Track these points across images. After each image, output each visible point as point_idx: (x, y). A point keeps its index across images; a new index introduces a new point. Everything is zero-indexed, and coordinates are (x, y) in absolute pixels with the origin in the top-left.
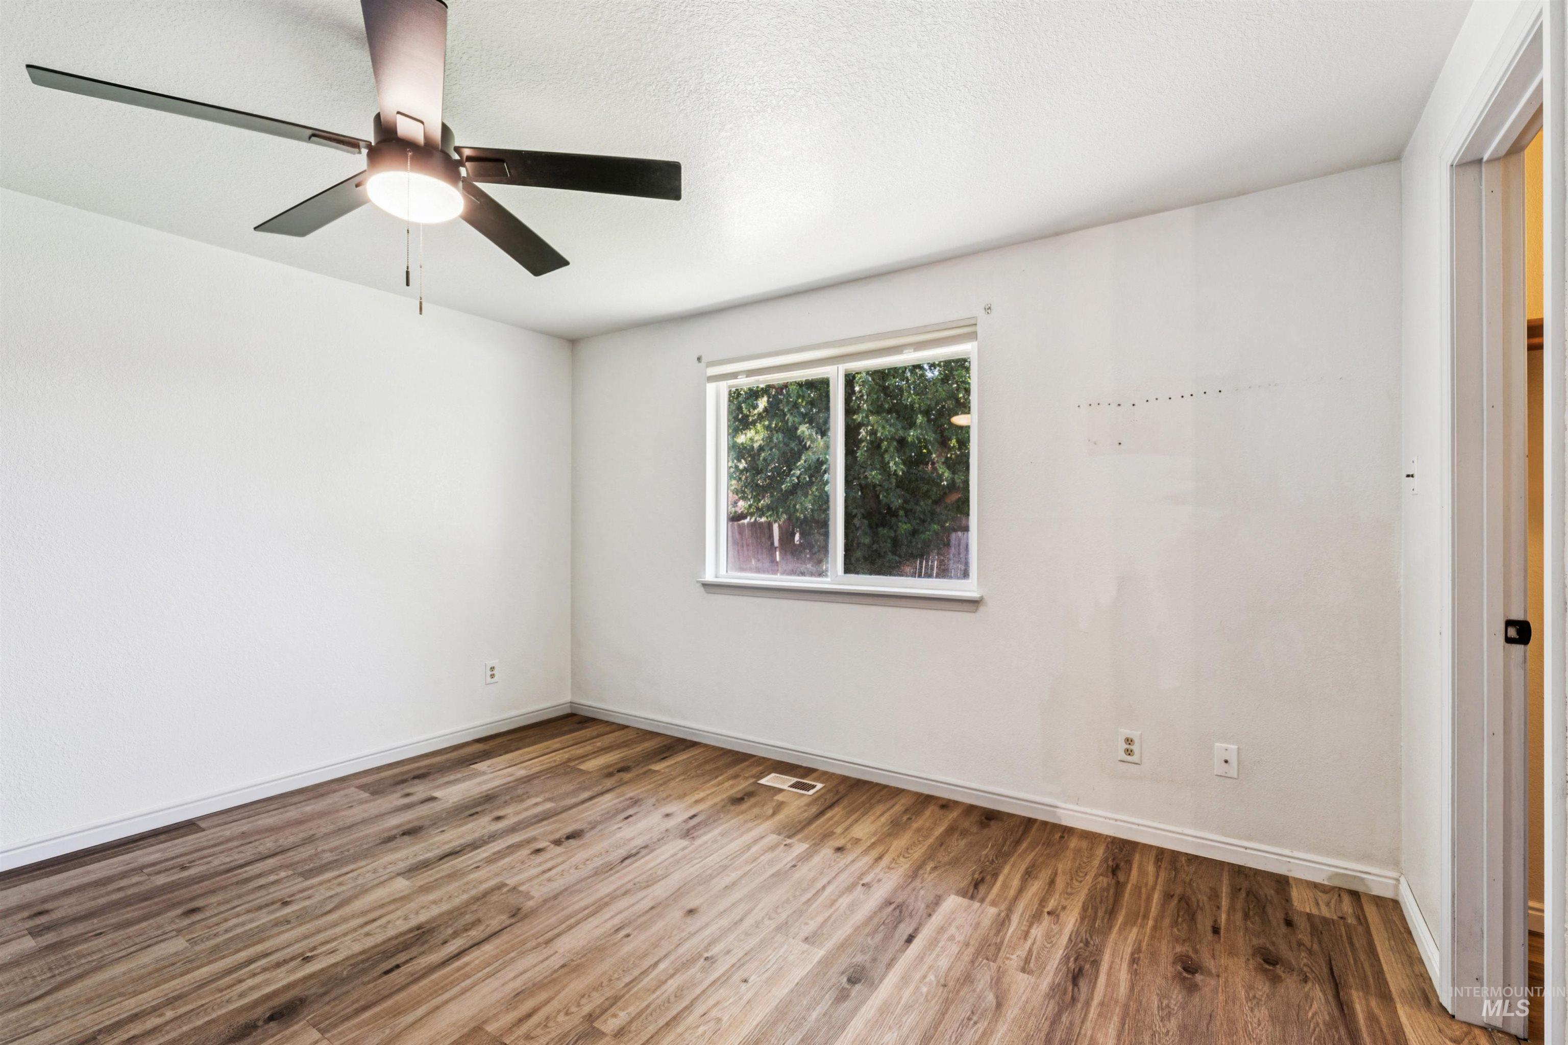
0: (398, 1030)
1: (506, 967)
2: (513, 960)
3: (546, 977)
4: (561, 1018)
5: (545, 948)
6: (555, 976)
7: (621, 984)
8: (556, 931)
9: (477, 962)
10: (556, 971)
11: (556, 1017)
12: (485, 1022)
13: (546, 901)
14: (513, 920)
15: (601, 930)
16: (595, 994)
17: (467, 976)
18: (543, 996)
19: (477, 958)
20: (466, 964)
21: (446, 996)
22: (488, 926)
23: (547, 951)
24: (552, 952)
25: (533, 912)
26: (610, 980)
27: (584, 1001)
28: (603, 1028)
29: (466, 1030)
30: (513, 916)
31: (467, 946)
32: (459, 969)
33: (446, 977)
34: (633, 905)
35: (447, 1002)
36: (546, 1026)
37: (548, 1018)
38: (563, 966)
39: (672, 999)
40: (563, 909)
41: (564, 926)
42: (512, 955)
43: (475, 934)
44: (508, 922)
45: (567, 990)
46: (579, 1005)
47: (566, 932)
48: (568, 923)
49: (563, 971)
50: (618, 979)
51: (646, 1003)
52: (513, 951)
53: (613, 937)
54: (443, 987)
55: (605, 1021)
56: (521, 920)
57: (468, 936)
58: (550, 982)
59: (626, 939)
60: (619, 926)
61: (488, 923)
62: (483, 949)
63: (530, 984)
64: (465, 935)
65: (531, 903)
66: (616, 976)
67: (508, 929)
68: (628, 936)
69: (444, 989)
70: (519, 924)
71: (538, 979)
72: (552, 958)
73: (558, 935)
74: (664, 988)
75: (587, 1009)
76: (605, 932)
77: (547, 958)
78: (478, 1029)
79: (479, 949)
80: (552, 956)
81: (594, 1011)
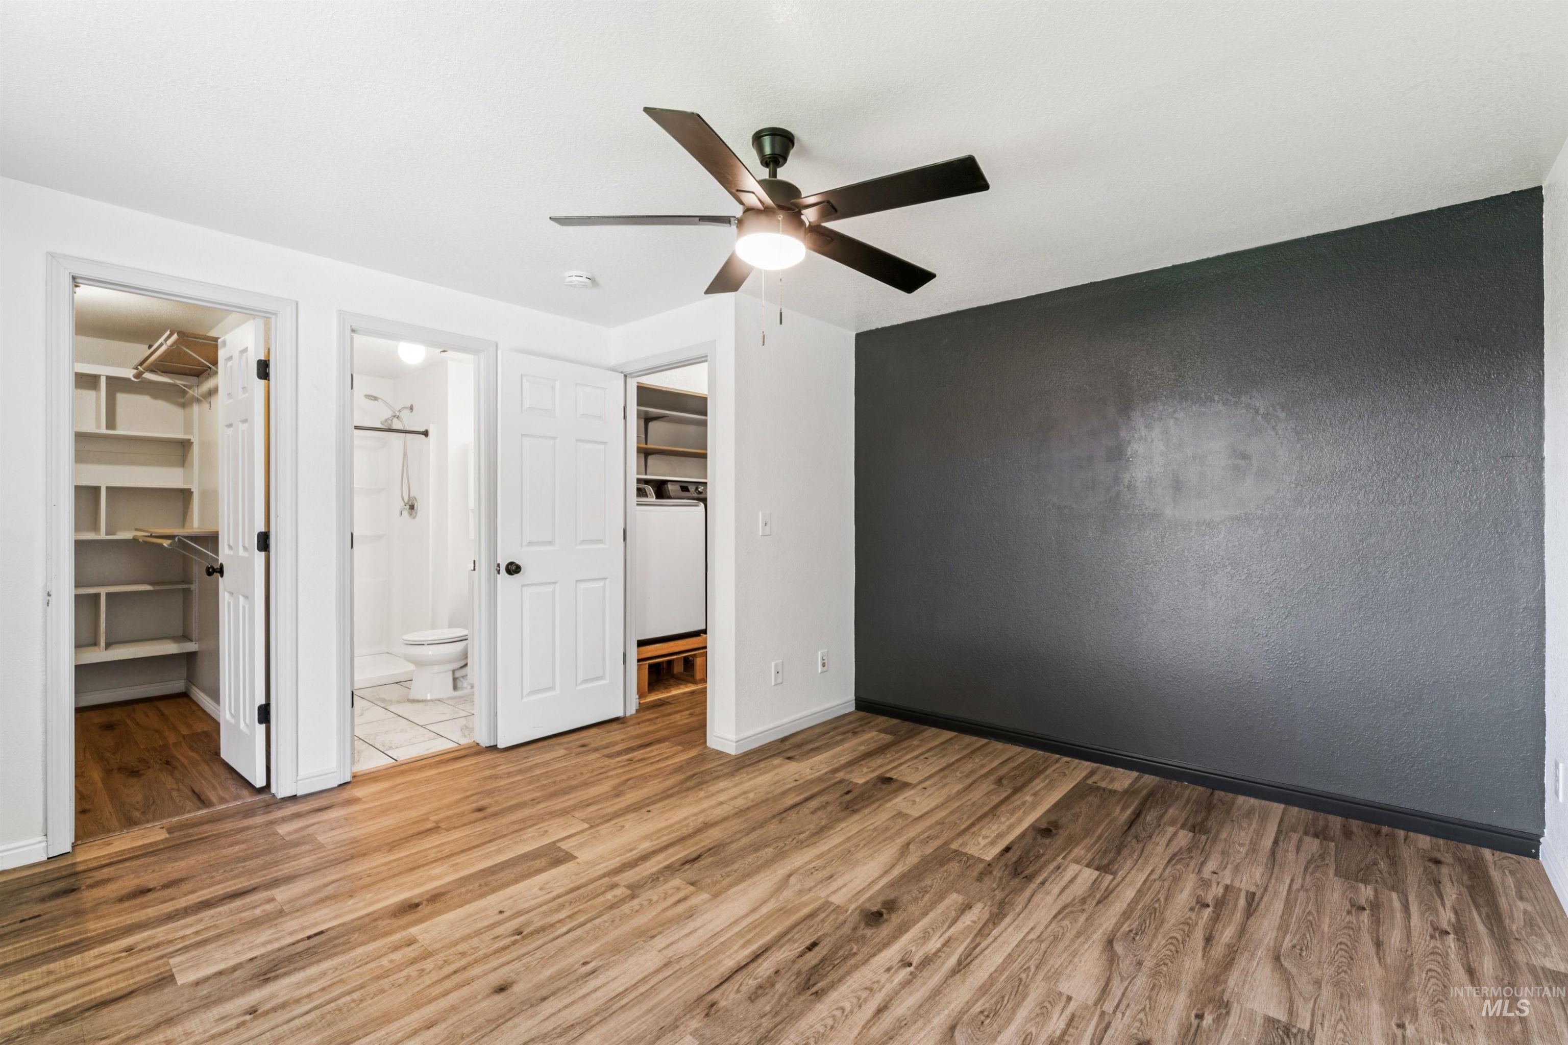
0: (773, 900)
1: (707, 940)
2: (701, 946)
3: (669, 928)
4: (655, 898)
5: (671, 957)
6: (660, 929)
7: (605, 917)
8: (661, 976)
9: (736, 948)
10: (660, 933)
11: (659, 899)
12: (710, 901)
13: (675, 1027)
14: (710, 998)
15: (612, 973)
16: (628, 912)
17: (740, 934)
18: (669, 914)
19: (736, 952)
20: (744, 946)
21: (750, 920)
22: (738, 991)
23: (668, 953)
24: (665, 952)
25: (690, 1008)
26: (613, 921)
27: (637, 908)
28: (624, 890)
29: (723, 896)
30: (712, 1005)
31: (752, 966)
32: (749, 942)
33: (758, 936)
34: (566, 1007)
35: (746, 915)
36: (666, 894)
37: (665, 899)
38: (653, 937)
39: (567, 904)
40: (650, 1011)
41: (652, 983)
42: (702, 953)
43: (749, 982)
44: (716, 995)
45: (650, 917)
46: (641, 905)
47: (650, 975)
48: (647, 987)
49: (653, 933)
50: (605, 922)
51: (589, 903)
52: (703, 956)
53: (601, 963)
54: (756, 927)
55: (623, 893)
56: (700, 998)
57: (756, 979)
58: (664, 924)
59: (587, 960)
60: (591, 976)
61: (739, 996)
62: (733, 962)
63: (681, 924)
64: (759, 980)
65: (694, 1024)
66: (607, 924)
67: (713, 986)
68: (585, 964)
69: (753, 926)
70: (703, 991)
71: (675, 927)
72: (663, 945)
73: (657, 971)
74: (571, 912)
75: (636, 902)
76: (608, 969)
77: (668, 946)
78: (715, 896)
79: (739, 962)
80: (664, 948)
81: (630, 900)
